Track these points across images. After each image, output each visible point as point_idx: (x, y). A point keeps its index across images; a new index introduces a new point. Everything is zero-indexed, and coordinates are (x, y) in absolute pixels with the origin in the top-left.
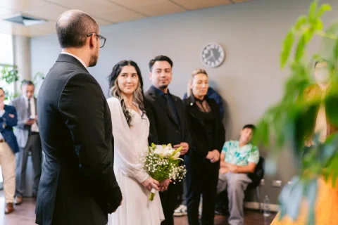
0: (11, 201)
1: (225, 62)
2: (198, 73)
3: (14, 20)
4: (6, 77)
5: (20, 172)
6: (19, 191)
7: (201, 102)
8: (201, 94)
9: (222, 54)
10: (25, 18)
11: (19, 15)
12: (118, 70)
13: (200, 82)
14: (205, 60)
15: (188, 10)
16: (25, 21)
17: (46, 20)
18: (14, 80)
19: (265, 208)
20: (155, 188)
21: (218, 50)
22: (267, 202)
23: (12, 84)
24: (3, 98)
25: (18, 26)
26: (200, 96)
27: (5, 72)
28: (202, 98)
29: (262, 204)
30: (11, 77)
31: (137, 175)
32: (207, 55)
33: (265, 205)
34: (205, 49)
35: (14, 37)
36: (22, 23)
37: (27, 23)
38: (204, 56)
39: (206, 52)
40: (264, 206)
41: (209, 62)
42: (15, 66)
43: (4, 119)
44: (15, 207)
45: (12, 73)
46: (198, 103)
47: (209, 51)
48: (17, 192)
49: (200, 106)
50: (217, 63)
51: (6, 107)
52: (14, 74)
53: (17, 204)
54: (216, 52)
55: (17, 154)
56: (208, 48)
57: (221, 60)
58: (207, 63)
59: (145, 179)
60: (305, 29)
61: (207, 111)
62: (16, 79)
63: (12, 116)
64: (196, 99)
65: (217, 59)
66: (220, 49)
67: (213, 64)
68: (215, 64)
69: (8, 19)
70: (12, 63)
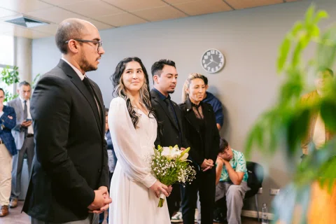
0: (6, 204)
1: (226, 68)
2: (195, 78)
3: (15, 22)
4: (6, 79)
5: (15, 174)
6: (15, 193)
7: (197, 107)
8: (197, 99)
9: (222, 60)
10: (27, 20)
11: (22, 16)
12: (122, 68)
13: (197, 87)
14: (205, 66)
15: (189, 16)
16: (27, 23)
17: (49, 23)
18: (14, 81)
19: (263, 217)
20: (164, 193)
21: (218, 56)
22: (265, 211)
23: (12, 85)
24: (2, 99)
25: (20, 28)
26: (196, 102)
27: (5, 74)
28: (198, 104)
29: (260, 213)
30: (11, 78)
31: (144, 180)
32: (207, 61)
33: (263, 213)
34: (206, 54)
35: (16, 38)
36: (25, 25)
37: (29, 25)
38: (204, 61)
39: (206, 57)
40: (262, 215)
41: (209, 68)
42: (16, 68)
43: (3, 121)
44: (10, 210)
45: (12, 74)
46: (194, 109)
47: (209, 57)
48: (12, 194)
49: (196, 111)
50: (217, 69)
51: (5, 109)
52: (14, 75)
53: (11, 207)
54: (216, 57)
55: (13, 157)
56: (209, 54)
57: (221, 65)
58: (207, 69)
59: (153, 183)
60: (302, 35)
62: (16, 81)
63: (11, 118)
64: (193, 105)
65: (217, 65)
66: (221, 55)
67: (213, 70)
68: (215, 70)
69: (10, 21)
70: (12, 64)
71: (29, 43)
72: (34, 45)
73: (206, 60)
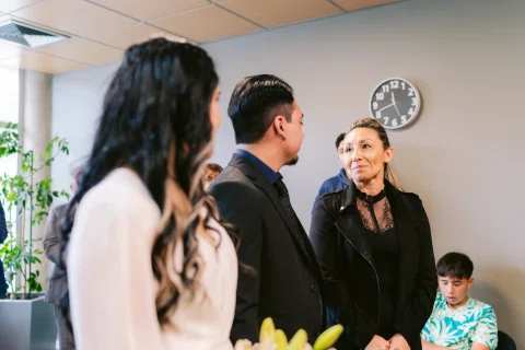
1: (422, 117)
9: (416, 102)
14: (379, 114)
21: (407, 91)
32: (383, 104)
34: (379, 89)
36: (26, 42)
38: (376, 105)
39: (380, 96)
41: (387, 119)
47: (387, 96)
50: (405, 121)
54: (402, 96)
56: (386, 88)
57: (412, 113)
58: (381, 120)
61: (383, 226)
65: (405, 112)
66: (412, 89)
67: (394, 122)
68: (399, 122)
71: (48, 81)
72: (56, 86)
73: (379, 102)
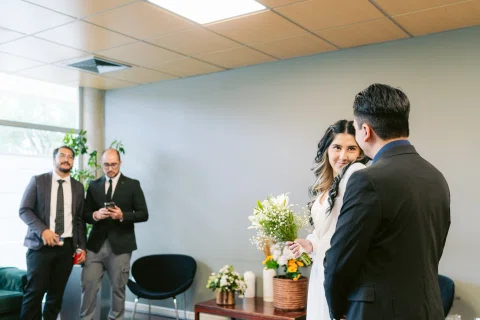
3: (82, 66)
10: (100, 63)
11: (91, 57)
15: (340, 49)
16: (100, 68)
17: (129, 66)
18: (79, 152)
23: (78, 158)
25: (89, 75)
27: (68, 141)
30: (76, 148)
35: (82, 89)
36: (96, 70)
42: (82, 133)
45: (78, 142)
52: (81, 143)
62: (84, 151)
69: (75, 65)
70: (77, 127)
71: (101, 95)
